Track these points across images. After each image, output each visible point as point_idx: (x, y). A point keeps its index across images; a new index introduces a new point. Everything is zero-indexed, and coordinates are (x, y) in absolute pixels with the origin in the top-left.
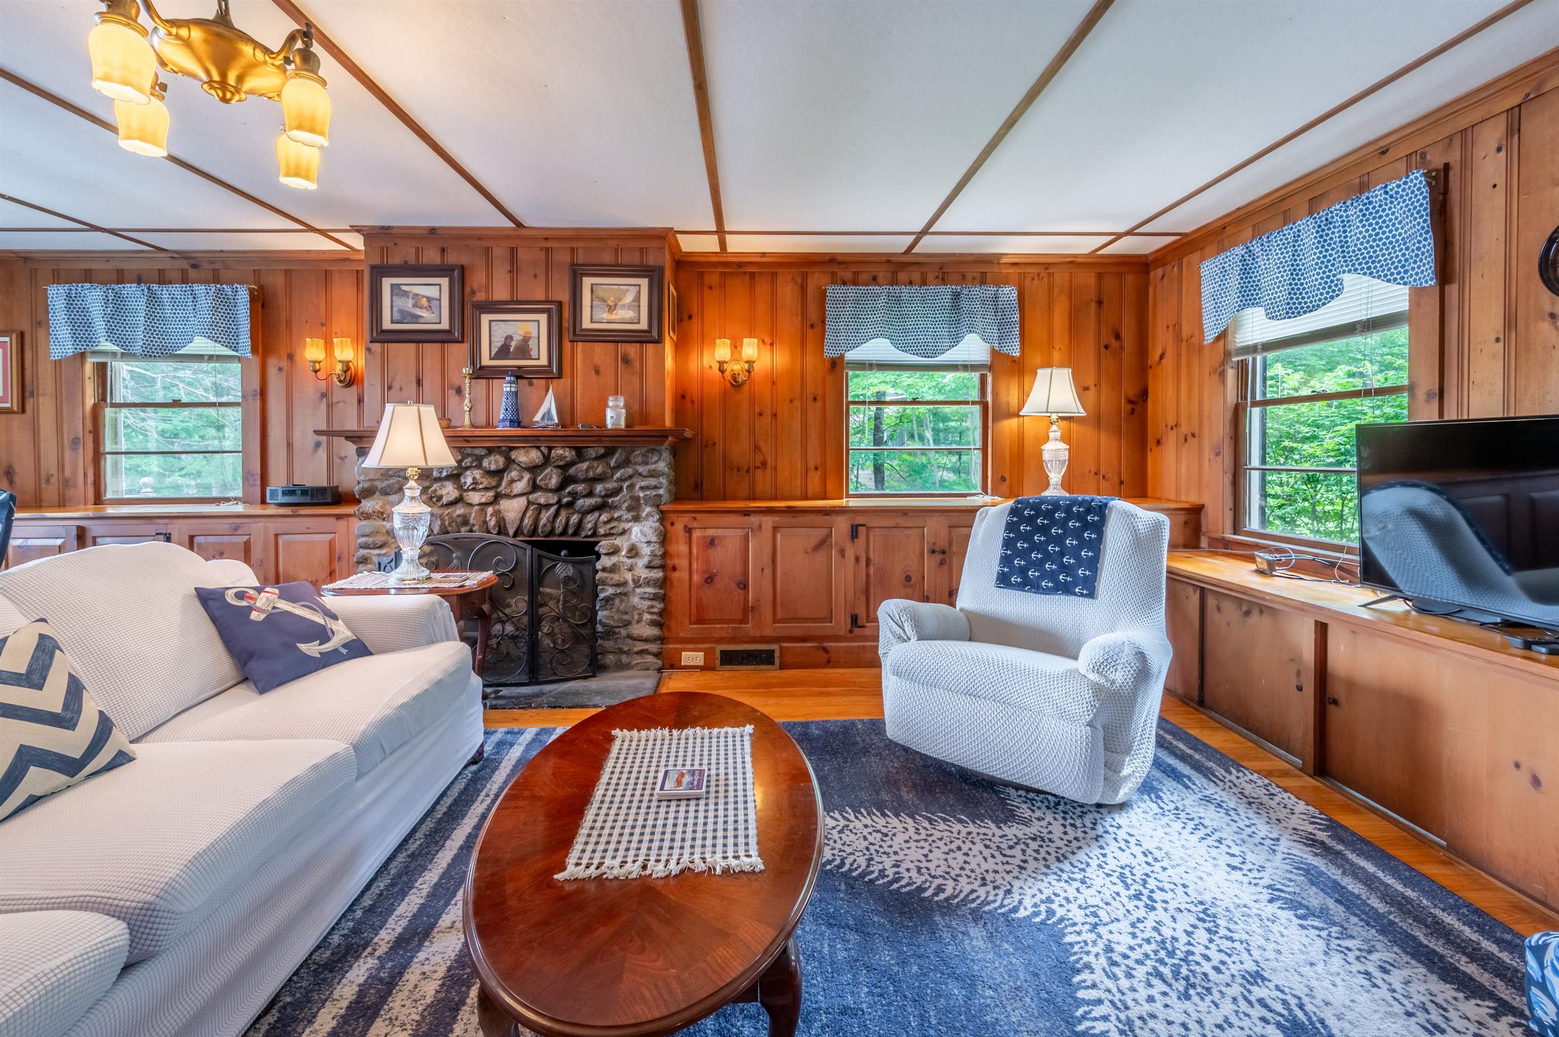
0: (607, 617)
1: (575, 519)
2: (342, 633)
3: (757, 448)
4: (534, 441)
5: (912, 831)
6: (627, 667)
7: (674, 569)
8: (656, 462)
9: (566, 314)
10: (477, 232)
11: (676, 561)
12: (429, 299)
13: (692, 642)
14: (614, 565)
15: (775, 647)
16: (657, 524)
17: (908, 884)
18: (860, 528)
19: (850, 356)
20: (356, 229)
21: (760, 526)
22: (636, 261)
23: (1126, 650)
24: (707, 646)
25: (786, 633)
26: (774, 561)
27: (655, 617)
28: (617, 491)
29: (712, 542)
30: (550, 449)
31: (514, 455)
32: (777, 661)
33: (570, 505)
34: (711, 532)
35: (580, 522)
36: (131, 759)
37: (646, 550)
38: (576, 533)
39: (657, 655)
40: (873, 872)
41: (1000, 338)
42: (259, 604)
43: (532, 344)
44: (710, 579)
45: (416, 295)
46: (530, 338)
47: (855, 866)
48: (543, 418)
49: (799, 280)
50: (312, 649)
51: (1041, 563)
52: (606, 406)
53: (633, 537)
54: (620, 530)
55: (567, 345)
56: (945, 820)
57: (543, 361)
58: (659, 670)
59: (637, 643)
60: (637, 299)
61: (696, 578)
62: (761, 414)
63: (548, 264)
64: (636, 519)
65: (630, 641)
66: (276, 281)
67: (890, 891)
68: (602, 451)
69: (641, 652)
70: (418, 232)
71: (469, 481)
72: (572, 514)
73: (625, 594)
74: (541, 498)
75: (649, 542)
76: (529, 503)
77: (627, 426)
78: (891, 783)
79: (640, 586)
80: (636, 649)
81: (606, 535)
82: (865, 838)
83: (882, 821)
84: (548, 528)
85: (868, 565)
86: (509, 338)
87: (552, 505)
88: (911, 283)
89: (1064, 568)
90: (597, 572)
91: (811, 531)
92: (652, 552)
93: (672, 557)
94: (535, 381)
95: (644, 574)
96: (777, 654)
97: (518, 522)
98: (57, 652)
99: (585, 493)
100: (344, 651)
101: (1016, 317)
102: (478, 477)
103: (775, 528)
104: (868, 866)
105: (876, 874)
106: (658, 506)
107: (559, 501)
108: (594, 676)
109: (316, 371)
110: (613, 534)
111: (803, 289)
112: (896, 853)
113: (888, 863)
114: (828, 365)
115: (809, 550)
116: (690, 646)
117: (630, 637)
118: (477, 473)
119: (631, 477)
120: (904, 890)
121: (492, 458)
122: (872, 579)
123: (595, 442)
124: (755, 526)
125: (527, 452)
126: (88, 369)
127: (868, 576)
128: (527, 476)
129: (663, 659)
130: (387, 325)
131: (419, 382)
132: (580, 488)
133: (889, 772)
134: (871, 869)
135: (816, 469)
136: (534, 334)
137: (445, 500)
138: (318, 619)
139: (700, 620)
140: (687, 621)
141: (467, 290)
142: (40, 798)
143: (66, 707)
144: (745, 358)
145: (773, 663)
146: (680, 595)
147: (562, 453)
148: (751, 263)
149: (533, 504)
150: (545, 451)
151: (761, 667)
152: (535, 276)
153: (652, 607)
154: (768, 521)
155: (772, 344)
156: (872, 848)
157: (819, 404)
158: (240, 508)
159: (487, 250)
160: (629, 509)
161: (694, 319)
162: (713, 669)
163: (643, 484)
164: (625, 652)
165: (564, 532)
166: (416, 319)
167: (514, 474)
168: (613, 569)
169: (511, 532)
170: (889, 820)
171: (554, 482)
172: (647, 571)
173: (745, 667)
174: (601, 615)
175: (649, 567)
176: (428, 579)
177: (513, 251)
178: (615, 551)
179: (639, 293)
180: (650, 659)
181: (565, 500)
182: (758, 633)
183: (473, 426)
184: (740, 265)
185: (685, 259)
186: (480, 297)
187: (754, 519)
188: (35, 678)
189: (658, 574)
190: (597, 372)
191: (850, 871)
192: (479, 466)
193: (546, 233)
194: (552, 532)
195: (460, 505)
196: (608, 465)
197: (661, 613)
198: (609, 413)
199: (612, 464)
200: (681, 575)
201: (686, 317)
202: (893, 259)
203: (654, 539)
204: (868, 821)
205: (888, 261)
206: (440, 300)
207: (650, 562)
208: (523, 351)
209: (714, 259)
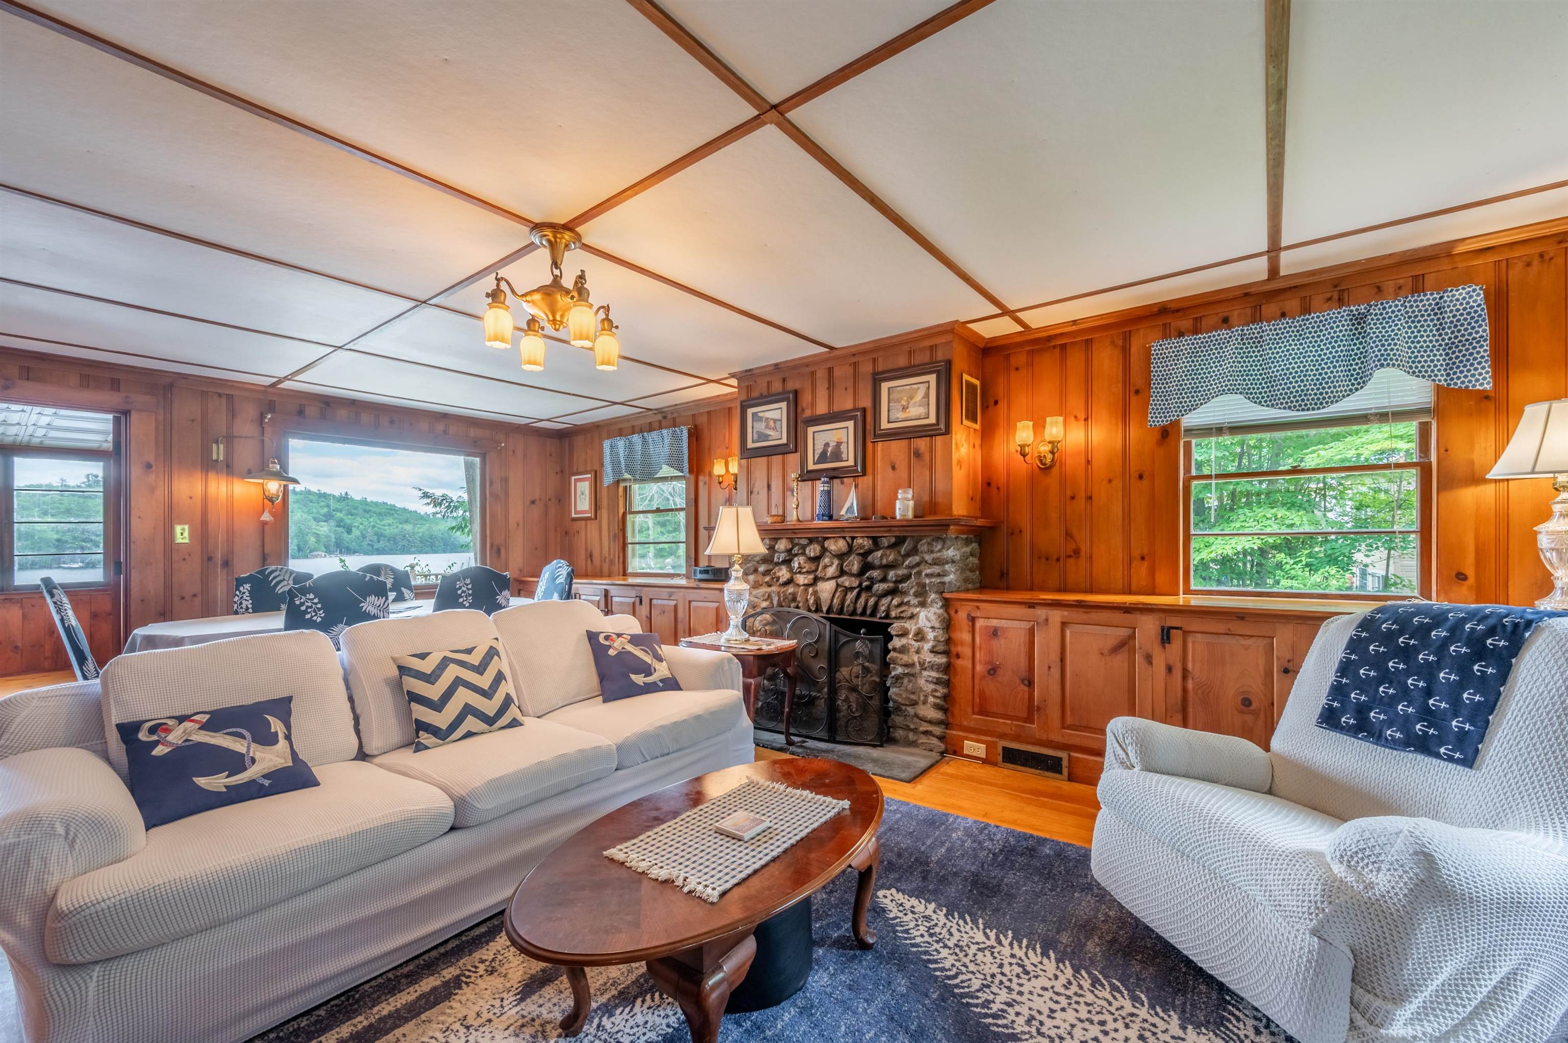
0: (897, 695)
1: (872, 601)
2: (661, 671)
3: (1068, 535)
4: (840, 532)
5: (1062, 980)
6: (913, 744)
7: (958, 656)
8: (940, 551)
9: (869, 418)
10: (805, 361)
11: (959, 649)
12: (775, 421)
13: (977, 732)
14: (903, 646)
15: (1063, 755)
16: (941, 611)
17: (1005, 1026)
18: (1173, 632)
19: (1189, 420)
20: (733, 376)
21: (1047, 620)
22: (927, 359)
23: (1399, 842)
24: (990, 739)
25: (1077, 741)
26: (1062, 660)
27: (938, 701)
28: (907, 578)
29: (995, 633)
30: (853, 538)
31: (826, 544)
32: (1065, 771)
33: (869, 588)
34: (995, 623)
35: (876, 605)
36: (521, 725)
37: (931, 635)
38: (873, 614)
39: (941, 738)
40: (978, 998)
41: (1450, 367)
42: (615, 645)
43: (843, 448)
44: (993, 671)
45: (767, 419)
46: (842, 443)
47: (966, 984)
48: (846, 512)
49: (1120, 343)
50: (639, 679)
51: (1392, 701)
52: (897, 498)
53: (920, 621)
54: (909, 614)
55: (870, 446)
56: (1114, 988)
57: (851, 462)
58: (942, 753)
59: (923, 723)
60: (927, 395)
61: (979, 668)
62: (1073, 498)
63: (855, 377)
64: (923, 604)
65: (918, 721)
66: (703, 420)
67: (978, 1023)
68: (893, 540)
69: (926, 733)
70: (767, 369)
71: (796, 565)
72: (871, 597)
73: (912, 675)
74: (847, 581)
75: (933, 628)
76: (838, 585)
77: (915, 517)
78: (1087, 928)
79: (925, 669)
80: (922, 729)
81: (897, 618)
82: (1001, 966)
83: (1035, 959)
84: (851, 608)
85: (1185, 677)
86: (827, 445)
87: (855, 588)
88: (1283, 315)
89: (1426, 714)
90: (889, 651)
91: (1109, 631)
92: (935, 637)
93: (955, 644)
94: (845, 480)
95: (929, 658)
96: (1065, 763)
97: (829, 601)
98: (496, 657)
99: (879, 578)
100: (661, 685)
101: (1484, 330)
102: (802, 562)
103: (1064, 624)
104: (978, 991)
105: (980, 1001)
106: (941, 593)
107: (860, 585)
108: (881, 746)
109: (720, 483)
110: (903, 618)
111: (1125, 351)
112: (1021, 993)
113: (1003, 996)
114: (1157, 435)
115: (1106, 652)
116: (972, 736)
117: (916, 716)
118: (802, 559)
119: (918, 564)
120: (995, 1029)
121: (812, 547)
122: (1191, 696)
123: (886, 531)
124: (1041, 620)
125: (836, 542)
126: (621, 490)
127: (1185, 690)
128: (836, 562)
129: (946, 743)
130: (750, 445)
131: (769, 487)
132: (875, 574)
133: (1096, 917)
134: (979, 994)
135: (1143, 558)
136: (845, 440)
137: (782, 580)
138: (648, 659)
139: (983, 712)
140: (969, 710)
141: (799, 410)
142: (475, 734)
143: (490, 687)
144: (1048, 438)
145: (1060, 772)
146: (963, 683)
147: (863, 542)
148: (1062, 334)
149: (841, 586)
150: (849, 540)
151: (1046, 773)
152: (846, 389)
153: (936, 691)
154: (1057, 616)
155: (1086, 419)
156: (999, 977)
157: (1145, 482)
158: (683, 582)
159: (813, 374)
160: (916, 595)
161: (1000, 404)
162: (995, 764)
163: (928, 571)
164: (912, 730)
165: (863, 613)
166: (766, 437)
167: (827, 560)
168: (903, 650)
169: (825, 609)
170: (1045, 961)
171: (855, 568)
172: (932, 655)
173: (1028, 769)
174: (893, 691)
175: (933, 651)
176: (747, 640)
177: (830, 370)
178: (904, 634)
179: (929, 388)
180: (935, 741)
181: (865, 584)
182: (1044, 737)
183: (798, 520)
184: (1049, 338)
185: (989, 345)
186: (808, 413)
187: (1041, 612)
188: (481, 668)
189: (942, 660)
190: (893, 468)
191: (957, 986)
192: (804, 554)
193: (854, 350)
194: (854, 613)
195: (791, 585)
196: (899, 552)
197: (945, 697)
198: (898, 505)
199: (902, 552)
200: (964, 663)
201: (992, 402)
202: (1252, 290)
203: (937, 625)
204: (1020, 953)
205: (1246, 294)
206: (781, 420)
207: (934, 647)
208: (837, 455)
209: (1018, 339)
